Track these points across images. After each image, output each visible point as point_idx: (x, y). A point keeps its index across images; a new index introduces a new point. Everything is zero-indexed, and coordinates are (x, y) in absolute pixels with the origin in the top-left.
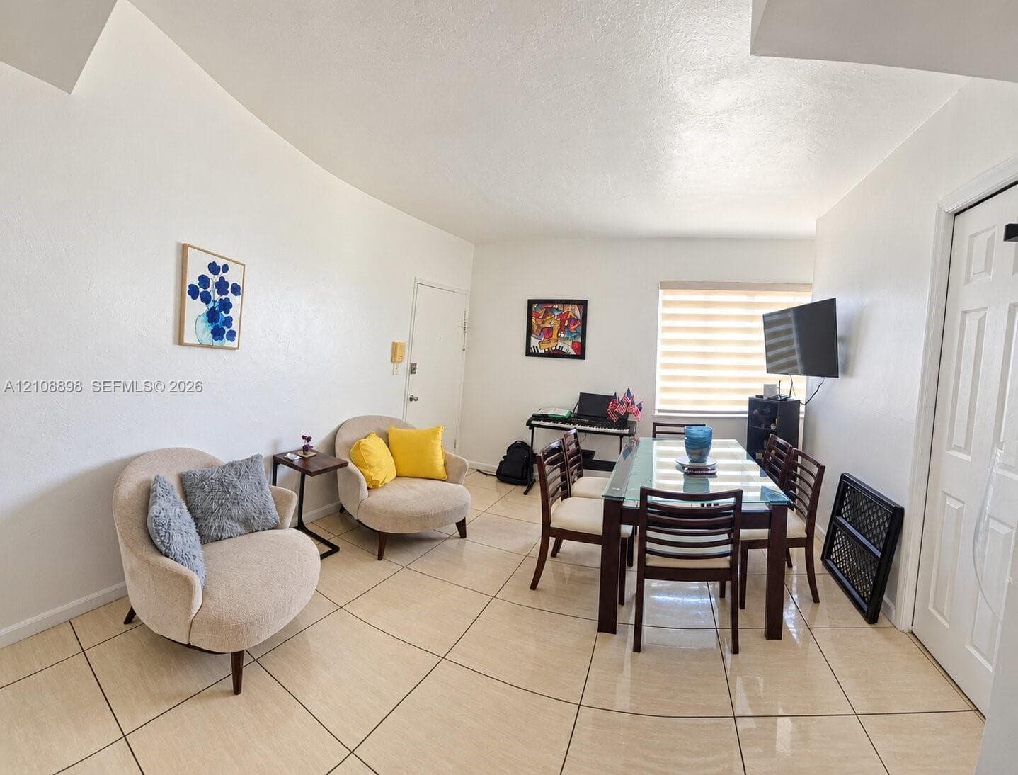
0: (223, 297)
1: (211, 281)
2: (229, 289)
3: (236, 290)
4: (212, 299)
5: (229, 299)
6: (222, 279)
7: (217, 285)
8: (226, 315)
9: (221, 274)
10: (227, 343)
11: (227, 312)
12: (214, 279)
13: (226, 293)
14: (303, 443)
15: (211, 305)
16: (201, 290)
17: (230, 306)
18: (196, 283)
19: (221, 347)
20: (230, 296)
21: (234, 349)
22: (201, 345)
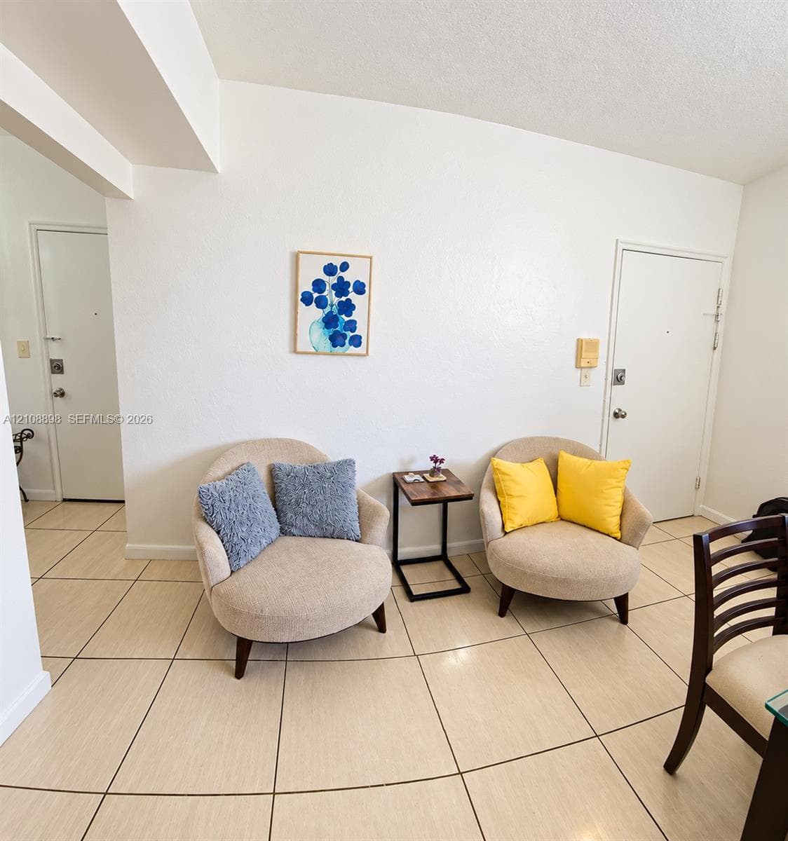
0: (344, 299)
1: (327, 285)
2: (351, 289)
3: (360, 288)
4: (329, 303)
5: (351, 300)
6: (341, 279)
7: (334, 287)
8: (347, 319)
9: (339, 273)
10: (352, 349)
11: (349, 315)
12: (331, 281)
13: (346, 293)
14: (432, 465)
15: (328, 309)
16: (315, 295)
17: (353, 307)
18: (310, 288)
19: (344, 354)
20: (352, 296)
21: (364, 355)
22: (317, 353)
